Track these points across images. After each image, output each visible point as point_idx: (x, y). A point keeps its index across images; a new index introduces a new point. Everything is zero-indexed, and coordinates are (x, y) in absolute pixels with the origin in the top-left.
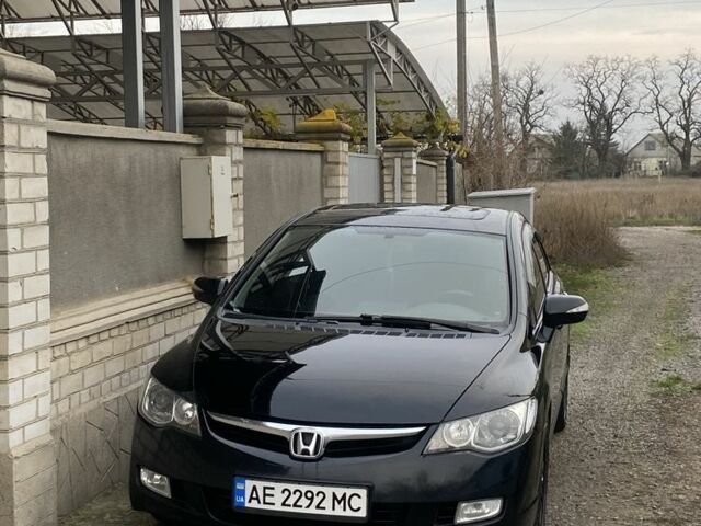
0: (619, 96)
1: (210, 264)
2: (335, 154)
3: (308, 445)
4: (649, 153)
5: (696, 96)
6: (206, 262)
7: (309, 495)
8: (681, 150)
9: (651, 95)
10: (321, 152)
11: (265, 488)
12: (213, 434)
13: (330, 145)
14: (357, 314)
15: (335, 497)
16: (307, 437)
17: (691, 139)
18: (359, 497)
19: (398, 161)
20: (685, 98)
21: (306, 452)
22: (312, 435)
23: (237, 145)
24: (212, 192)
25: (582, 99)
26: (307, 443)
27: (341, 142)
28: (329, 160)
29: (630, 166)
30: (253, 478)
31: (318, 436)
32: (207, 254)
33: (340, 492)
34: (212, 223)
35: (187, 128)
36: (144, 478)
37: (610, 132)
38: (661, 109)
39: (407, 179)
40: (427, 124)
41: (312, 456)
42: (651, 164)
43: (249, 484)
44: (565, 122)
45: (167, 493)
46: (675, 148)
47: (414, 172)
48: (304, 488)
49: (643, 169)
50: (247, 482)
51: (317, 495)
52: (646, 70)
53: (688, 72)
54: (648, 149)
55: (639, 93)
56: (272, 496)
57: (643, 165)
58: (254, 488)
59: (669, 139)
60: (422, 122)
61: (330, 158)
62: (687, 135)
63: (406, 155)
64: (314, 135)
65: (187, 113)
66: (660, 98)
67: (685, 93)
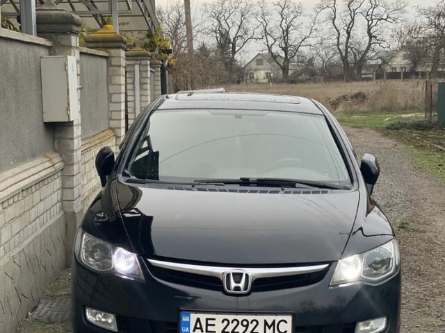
0: (239, 27)
1: (59, 143)
2: (116, 59)
3: (239, 282)
4: (260, 67)
5: (291, 28)
6: (56, 141)
7: (245, 323)
8: (282, 65)
9: (262, 26)
10: (106, 58)
11: (207, 319)
12: (154, 278)
13: (113, 52)
14: (237, 177)
15: (266, 323)
16: (238, 277)
17: (289, 57)
18: (286, 322)
19: (137, 67)
20: (284, 28)
21: (237, 288)
22: (242, 274)
23: (77, 48)
24: (68, 84)
25: (214, 28)
26: (238, 281)
27: (121, 50)
28: (113, 64)
29: (247, 76)
30: (196, 312)
31: (247, 275)
32: (57, 135)
33: (270, 319)
34: (68, 109)
35: (39, 33)
36: (89, 316)
37: (234, 52)
38: (268, 37)
39: (144, 81)
40: (147, 40)
41: (243, 292)
42: (261, 75)
43: (194, 317)
44: (201, 45)
45: (114, 328)
46: (278, 63)
47: (149, 76)
48: (240, 318)
49: (255, 78)
50: (192, 315)
51: (252, 323)
52: (257, 9)
53: (286, 10)
54: (258, 64)
55: (253, 24)
56: (214, 325)
57: (255, 76)
58: (198, 320)
59: (274, 57)
60: (143, 39)
61: (114, 62)
62: (286, 54)
63: (143, 62)
64: (100, 45)
65: (40, 21)
66: (267, 28)
67: (284, 25)
